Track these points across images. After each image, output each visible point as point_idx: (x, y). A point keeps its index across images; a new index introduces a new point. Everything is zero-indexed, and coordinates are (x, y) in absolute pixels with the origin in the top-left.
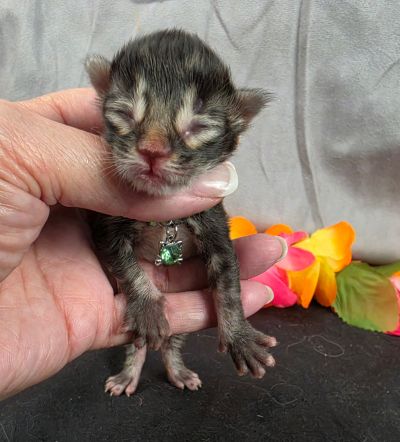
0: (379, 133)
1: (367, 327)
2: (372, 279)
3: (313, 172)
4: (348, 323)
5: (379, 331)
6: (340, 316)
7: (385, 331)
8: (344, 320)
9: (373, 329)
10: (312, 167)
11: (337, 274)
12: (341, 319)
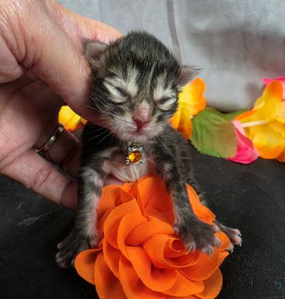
0: (226, 15)
1: (214, 155)
2: (218, 120)
3: (180, 43)
4: (202, 152)
5: (223, 157)
6: (196, 147)
7: (226, 158)
8: (199, 149)
9: (218, 156)
10: (179, 38)
11: (195, 116)
12: (196, 149)
